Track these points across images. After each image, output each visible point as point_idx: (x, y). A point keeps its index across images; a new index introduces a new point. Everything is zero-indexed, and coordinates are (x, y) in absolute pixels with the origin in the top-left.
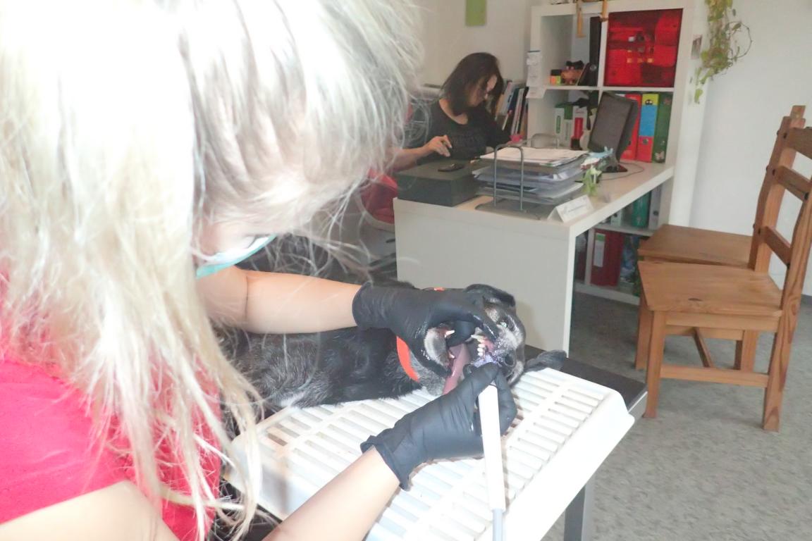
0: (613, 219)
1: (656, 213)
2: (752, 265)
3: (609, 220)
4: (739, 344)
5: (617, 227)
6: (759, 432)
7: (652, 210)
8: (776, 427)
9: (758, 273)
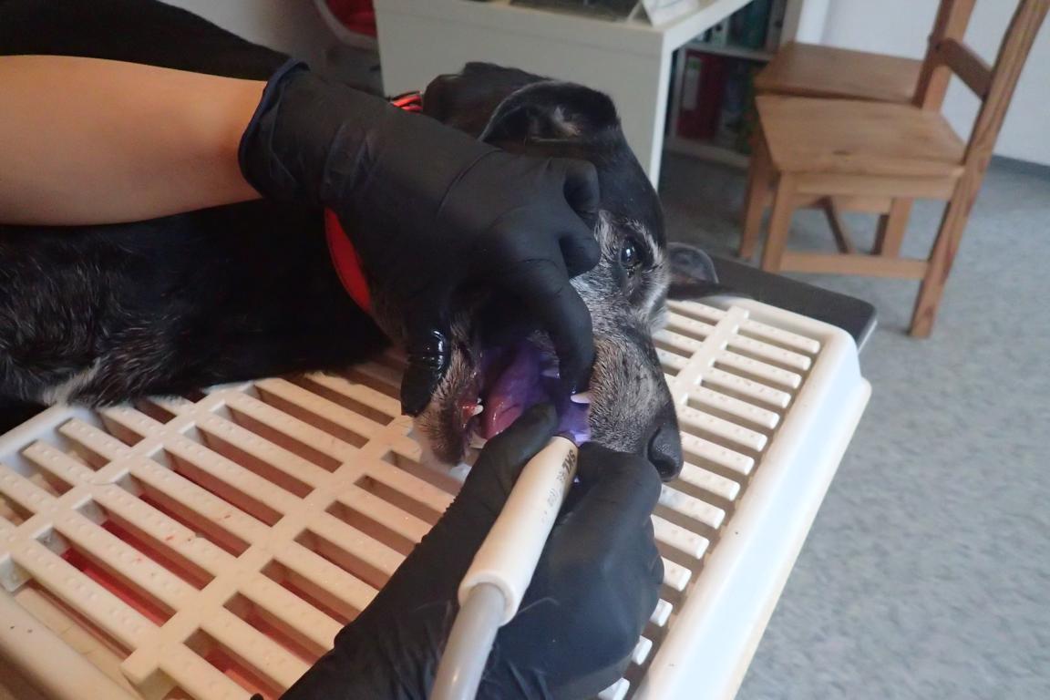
0: (714, 32)
1: (779, 24)
2: (918, 100)
3: (708, 34)
4: (884, 220)
5: (720, 46)
6: (905, 342)
7: (774, 18)
8: (927, 334)
9: (926, 113)
